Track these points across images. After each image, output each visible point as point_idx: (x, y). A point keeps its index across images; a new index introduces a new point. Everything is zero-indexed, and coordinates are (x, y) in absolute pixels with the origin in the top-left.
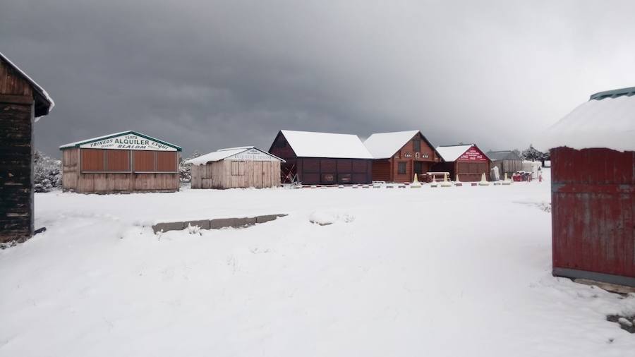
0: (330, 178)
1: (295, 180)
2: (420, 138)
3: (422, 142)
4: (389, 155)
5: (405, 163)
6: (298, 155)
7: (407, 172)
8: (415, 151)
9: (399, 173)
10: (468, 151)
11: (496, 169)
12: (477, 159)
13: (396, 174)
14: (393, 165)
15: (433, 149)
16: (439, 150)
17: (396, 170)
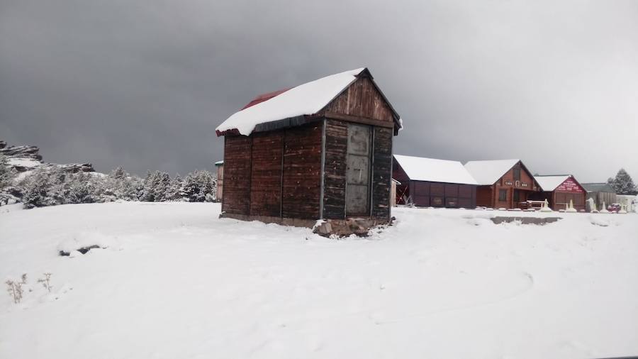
0: (438, 201)
1: (409, 202)
2: (520, 167)
3: (522, 172)
4: (491, 182)
5: (505, 190)
6: (411, 178)
7: (507, 199)
8: (515, 179)
9: (499, 200)
10: (565, 181)
11: (591, 201)
12: (573, 190)
13: (497, 201)
14: (495, 192)
15: (531, 178)
16: (536, 178)
17: (497, 197)
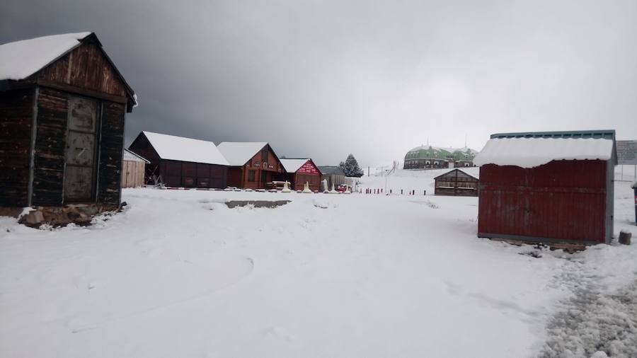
0: (190, 181)
1: (159, 182)
2: (268, 150)
3: (269, 154)
4: (242, 164)
5: (254, 172)
6: (162, 157)
7: (256, 180)
8: (263, 161)
9: (249, 181)
10: (305, 164)
11: (325, 182)
12: (312, 172)
13: (246, 181)
14: (245, 172)
15: (278, 161)
16: (281, 160)
17: (246, 179)
